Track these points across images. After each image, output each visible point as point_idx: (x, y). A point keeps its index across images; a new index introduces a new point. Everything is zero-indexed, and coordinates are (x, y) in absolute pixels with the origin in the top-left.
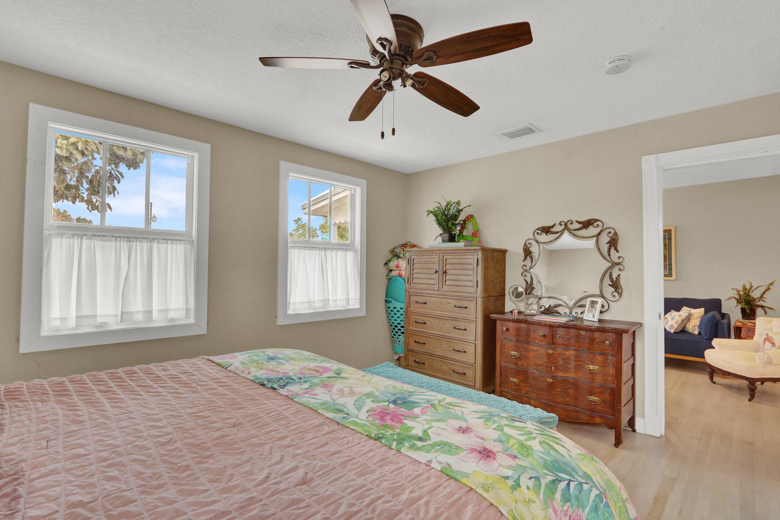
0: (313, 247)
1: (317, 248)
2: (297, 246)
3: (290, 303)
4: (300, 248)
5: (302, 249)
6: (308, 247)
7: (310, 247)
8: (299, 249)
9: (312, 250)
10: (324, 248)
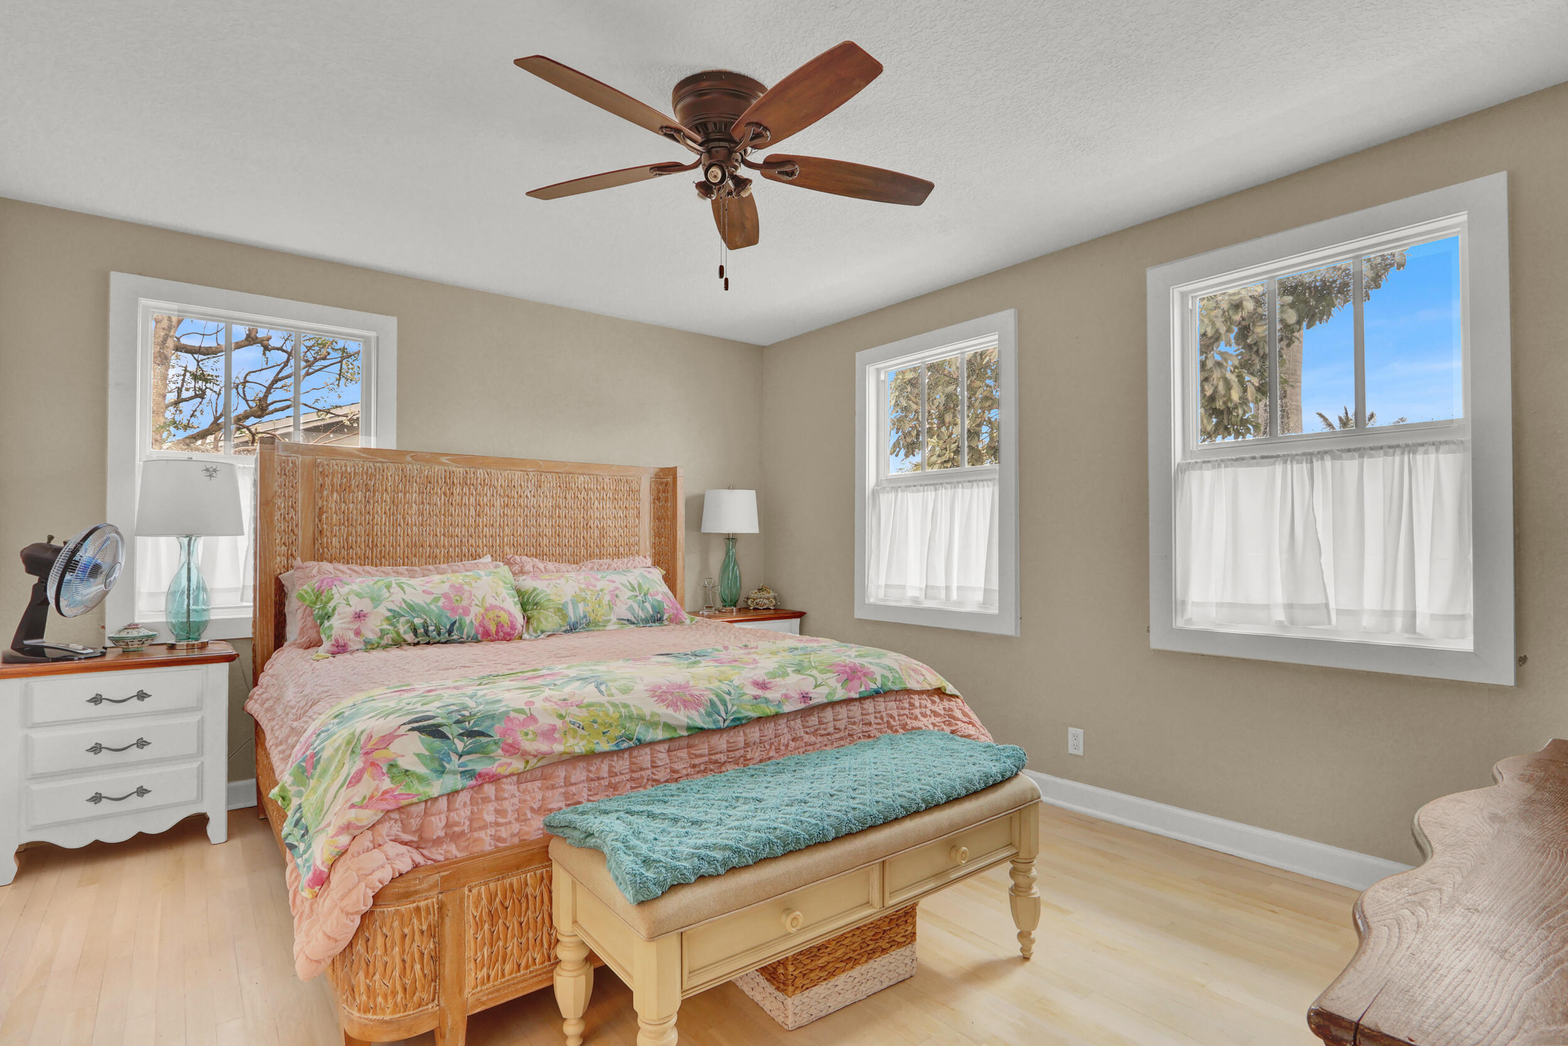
0: (1263, 457)
1: (1278, 456)
2: (1209, 462)
3: (1184, 603)
4: (1219, 464)
5: (1225, 467)
6: (1243, 459)
7: (1254, 458)
8: (1214, 468)
9: (1258, 465)
10: (1304, 454)
